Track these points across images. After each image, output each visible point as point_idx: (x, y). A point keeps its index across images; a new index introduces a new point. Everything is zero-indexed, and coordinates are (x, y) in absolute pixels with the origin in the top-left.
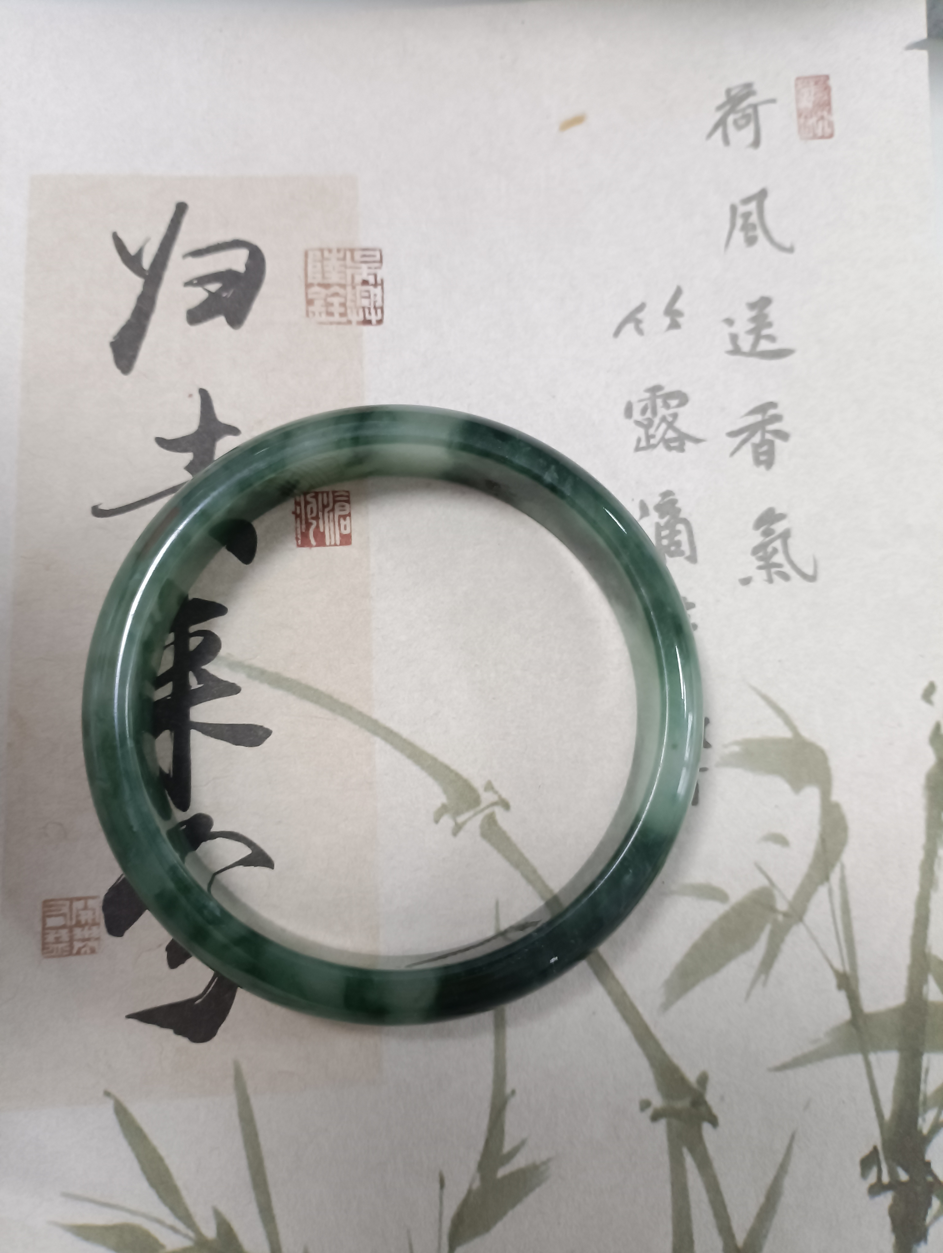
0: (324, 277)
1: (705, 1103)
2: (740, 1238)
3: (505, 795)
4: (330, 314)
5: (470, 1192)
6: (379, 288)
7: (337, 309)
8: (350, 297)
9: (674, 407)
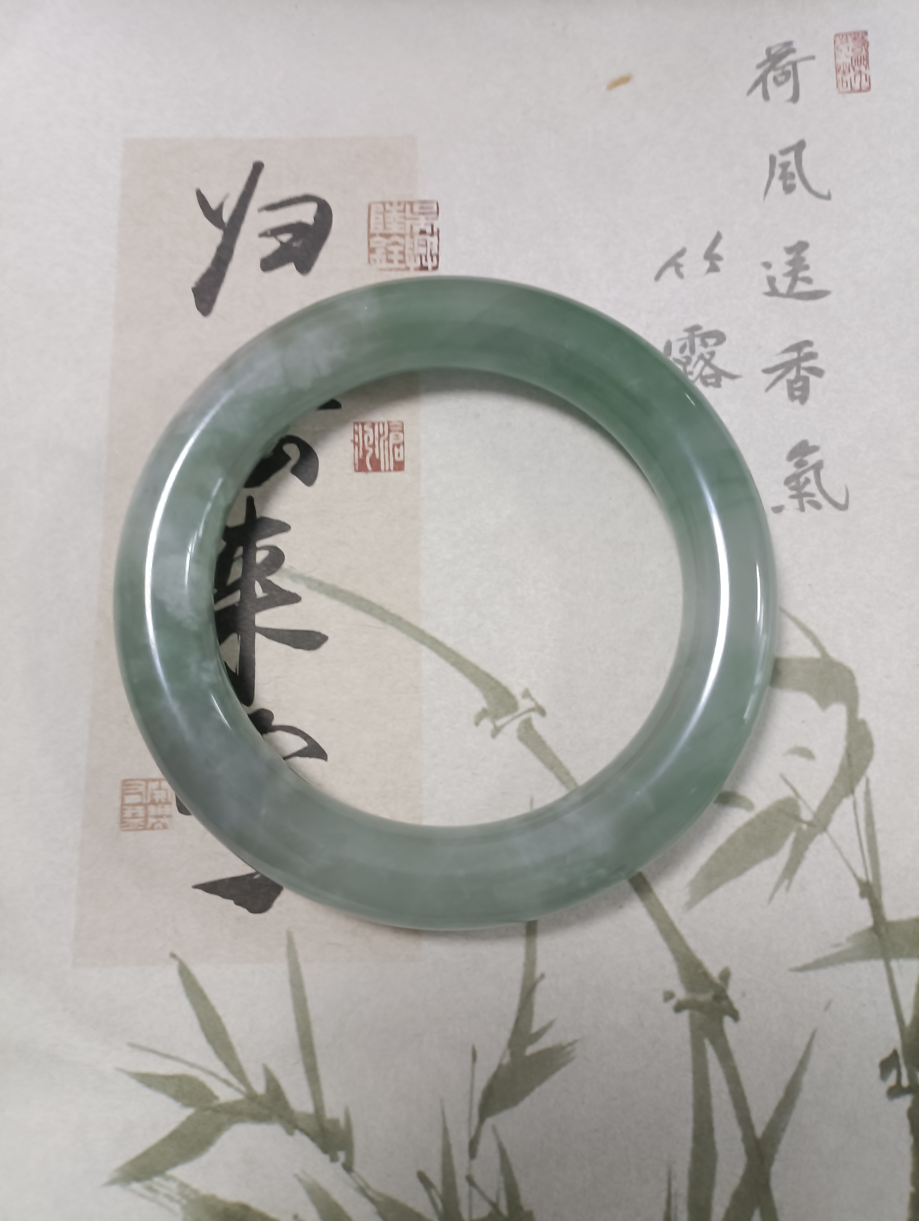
0: (385, 227)
1: (726, 998)
2: (759, 1130)
3: (541, 702)
4: (390, 261)
5: (500, 1066)
6: (436, 237)
7: (396, 257)
8: (408, 245)
9: (711, 346)
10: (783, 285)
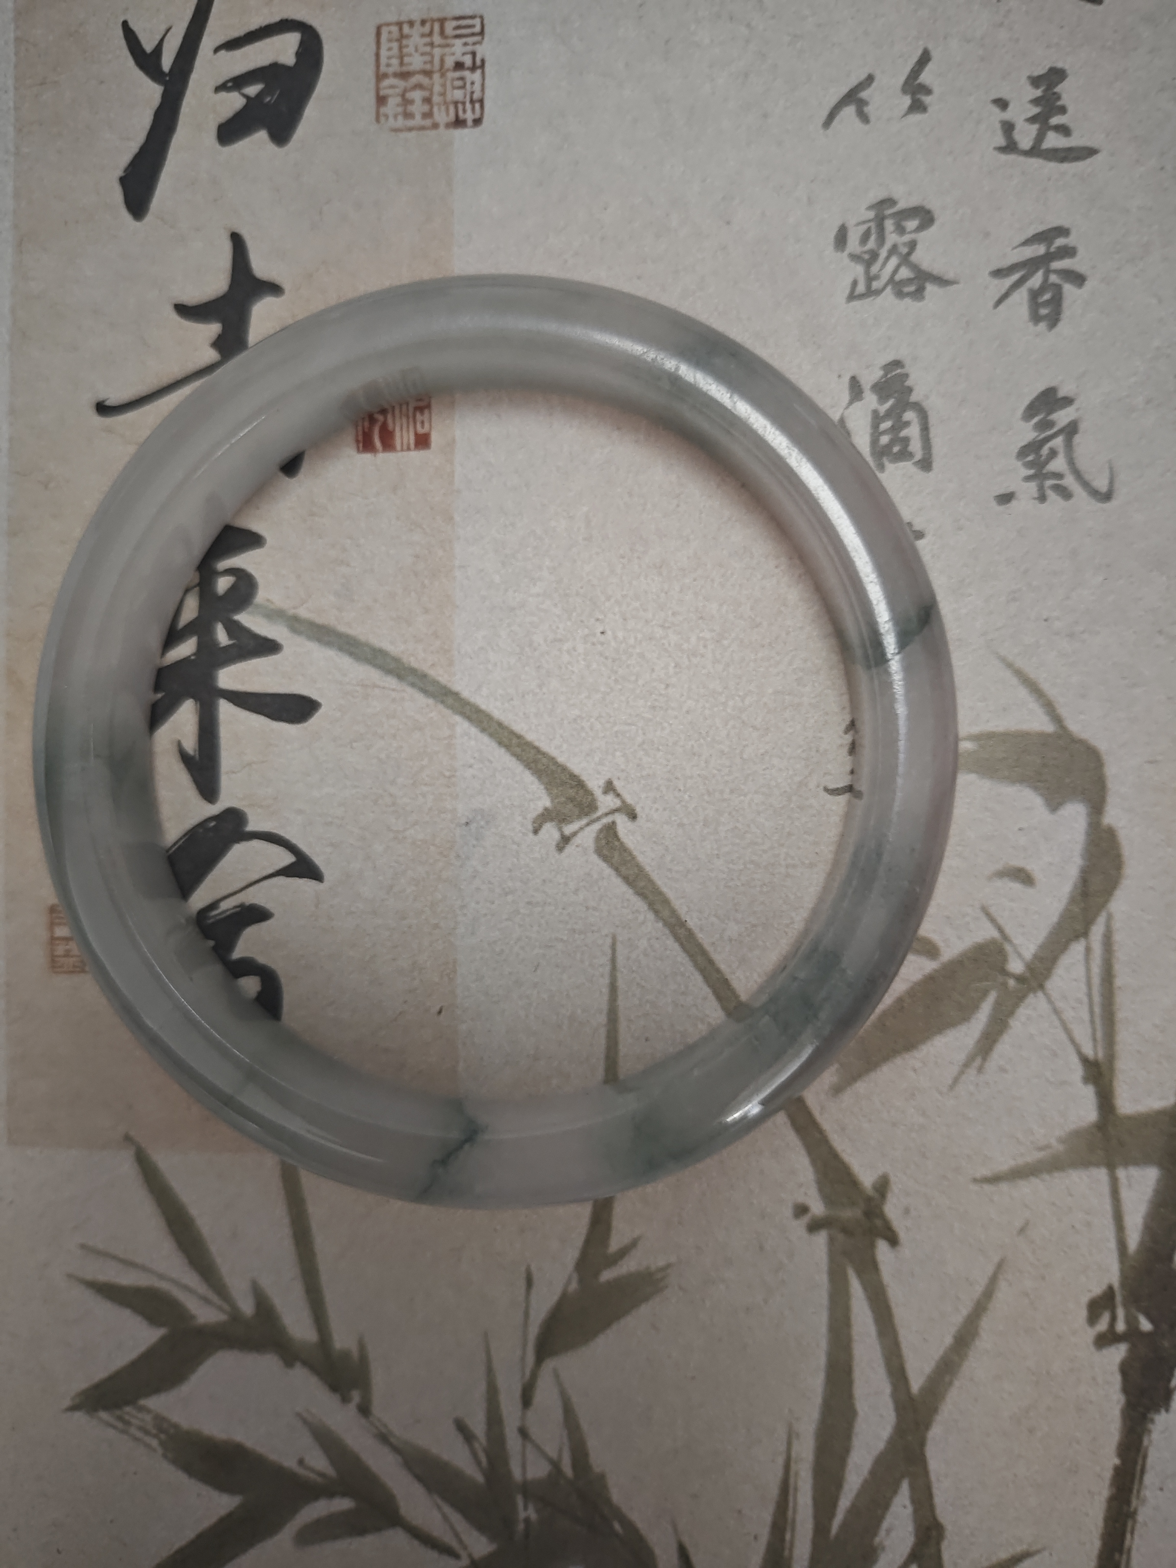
0: (402, 64)
1: (882, 1216)
2: (916, 1384)
3: (629, 800)
4: (408, 115)
5: (564, 1296)
6: (479, 72)
7: (418, 108)
8: (437, 88)
9: (910, 232)
10: (1025, 136)
